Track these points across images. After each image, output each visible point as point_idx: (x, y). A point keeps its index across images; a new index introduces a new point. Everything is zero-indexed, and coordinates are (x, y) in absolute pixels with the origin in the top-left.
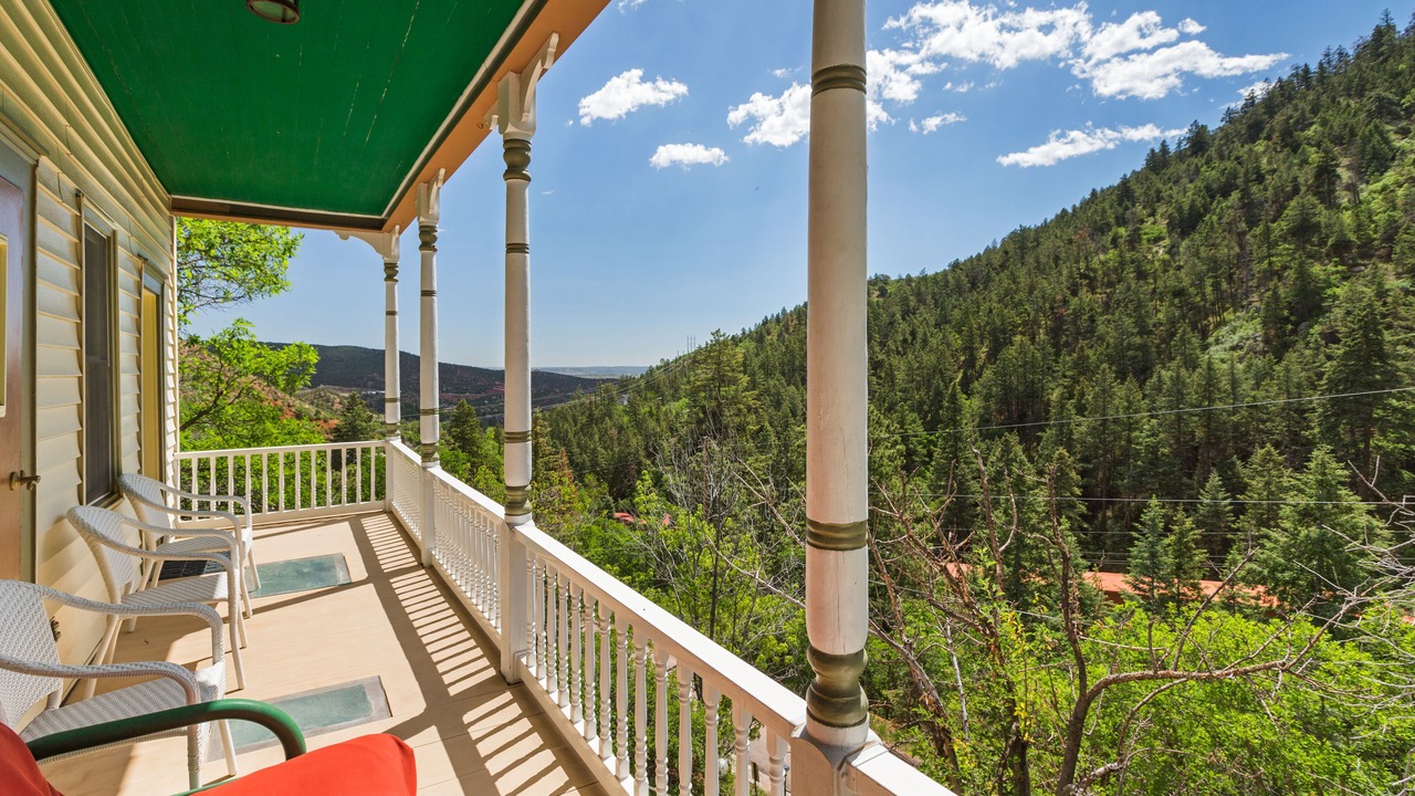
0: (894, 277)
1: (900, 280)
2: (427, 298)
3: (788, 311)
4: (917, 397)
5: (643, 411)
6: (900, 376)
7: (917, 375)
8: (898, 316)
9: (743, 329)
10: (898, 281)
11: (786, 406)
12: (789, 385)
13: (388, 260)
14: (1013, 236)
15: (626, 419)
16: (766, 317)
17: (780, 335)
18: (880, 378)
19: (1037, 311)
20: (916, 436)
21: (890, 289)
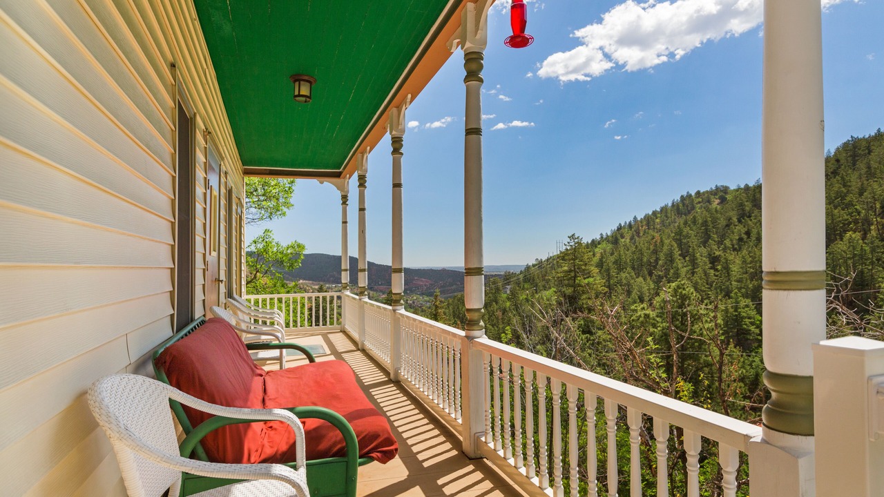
0: (733, 187)
1: (738, 189)
2: (362, 212)
3: (639, 219)
4: (751, 286)
5: (521, 298)
6: (735, 269)
7: (750, 267)
8: (735, 219)
9: (601, 234)
10: (737, 190)
11: (635, 295)
12: (637, 277)
13: (343, 194)
14: (846, 145)
15: (508, 304)
16: (620, 224)
17: (632, 238)
18: (716, 270)
19: (867, 210)
20: (749, 318)
21: (729, 197)
